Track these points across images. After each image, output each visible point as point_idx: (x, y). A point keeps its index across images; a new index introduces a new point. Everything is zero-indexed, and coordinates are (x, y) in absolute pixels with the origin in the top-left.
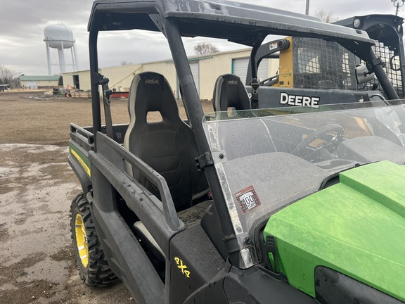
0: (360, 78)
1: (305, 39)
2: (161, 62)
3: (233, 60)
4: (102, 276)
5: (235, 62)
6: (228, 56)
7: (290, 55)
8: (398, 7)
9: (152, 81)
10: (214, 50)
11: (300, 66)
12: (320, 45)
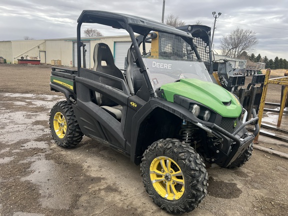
0: (189, 52)
1: (165, 34)
2: (61, 40)
3: (115, 42)
4: (74, 139)
5: (116, 44)
6: (111, 39)
7: (157, 41)
8: (216, 18)
9: (103, 47)
10: (99, 34)
11: (162, 48)
12: (172, 38)
